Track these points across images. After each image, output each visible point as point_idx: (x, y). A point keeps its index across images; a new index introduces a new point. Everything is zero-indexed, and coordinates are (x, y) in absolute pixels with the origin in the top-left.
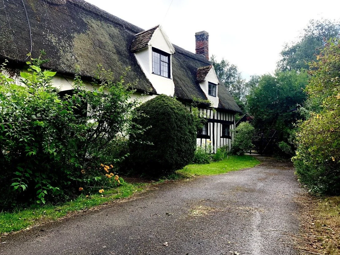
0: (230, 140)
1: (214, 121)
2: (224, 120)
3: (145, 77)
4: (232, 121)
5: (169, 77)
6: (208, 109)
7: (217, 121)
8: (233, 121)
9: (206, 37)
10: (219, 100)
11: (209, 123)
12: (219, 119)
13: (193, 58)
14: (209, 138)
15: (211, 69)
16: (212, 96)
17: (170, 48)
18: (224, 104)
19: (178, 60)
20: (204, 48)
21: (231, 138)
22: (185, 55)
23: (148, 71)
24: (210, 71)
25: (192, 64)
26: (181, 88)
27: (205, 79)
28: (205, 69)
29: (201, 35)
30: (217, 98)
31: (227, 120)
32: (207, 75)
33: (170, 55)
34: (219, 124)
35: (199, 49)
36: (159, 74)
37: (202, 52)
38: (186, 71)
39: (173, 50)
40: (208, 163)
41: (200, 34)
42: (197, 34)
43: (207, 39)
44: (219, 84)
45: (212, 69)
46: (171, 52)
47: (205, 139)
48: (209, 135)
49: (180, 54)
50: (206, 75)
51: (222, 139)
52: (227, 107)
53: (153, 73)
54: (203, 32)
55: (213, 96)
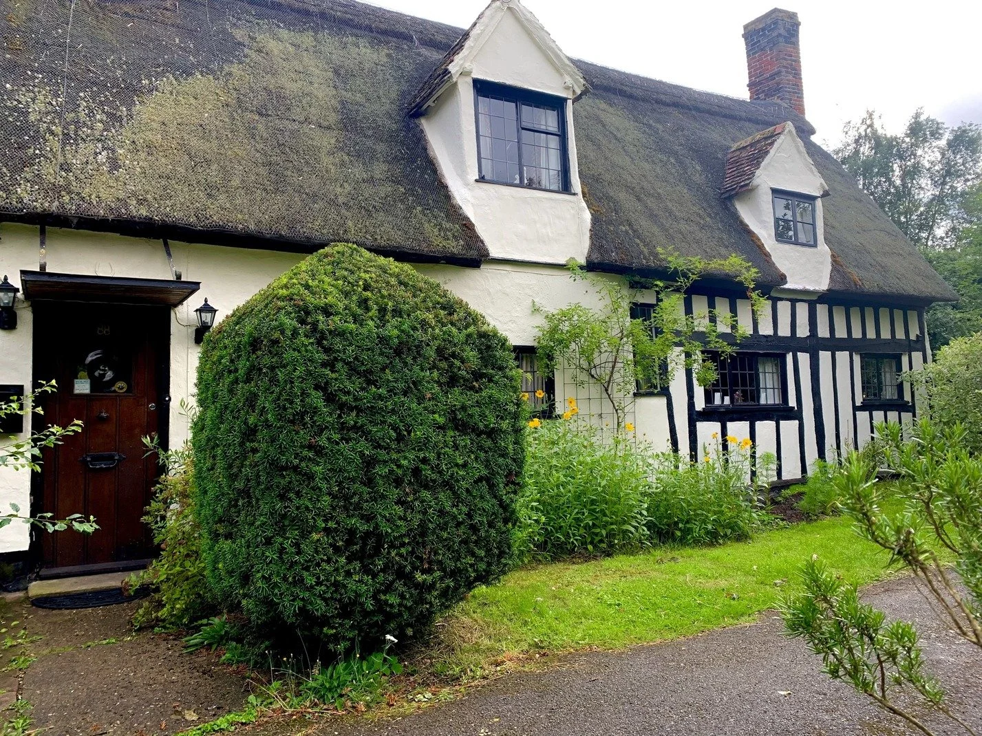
0: (907, 416)
1: (813, 345)
2: (871, 334)
3: (448, 197)
4: (913, 337)
5: (566, 188)
6: (781, 299)
7: (834, 345)
8: (920, 339)
9: (788, 31)
10: (833, 256)
11: (789, 357)
12: (841, 333)
13: (725, 116)
14: (796, 414)
15: (782, 137)
16: (797, 243)
17: (561, 75)
18: (855, 273)
19: (650, 126)
20: (779, 73)
21: (911, 409)
22: (690, 109)
23: (462, 172)
24: (776, 145)
25: (714, 134)
26: (630, 225)
27: (756, 181)
28: (759, 141)
29: (763, 29)
30: (823, 248)
31: (886, 334)
32: (763, 164)
33: (565, 100)
34: (843, 357)
35: (760, 83)
36: (517, 181)
37: (777, 90)
38: (681, 163)
39: (576, 81)
40: (741, 537)
41: (761, 26)
42: (749, 28)
43: (793, 39)
44: (825, 194)
45: (789, 138)
46: (567, 88)
47: (773, 423)
48: (792, 402)
49: (668, 105)
50: (758, 166)
51: (863, 416)
52: (870, 281)
53: (482, 179)
54: (773, 16)
55: (803, 245)
